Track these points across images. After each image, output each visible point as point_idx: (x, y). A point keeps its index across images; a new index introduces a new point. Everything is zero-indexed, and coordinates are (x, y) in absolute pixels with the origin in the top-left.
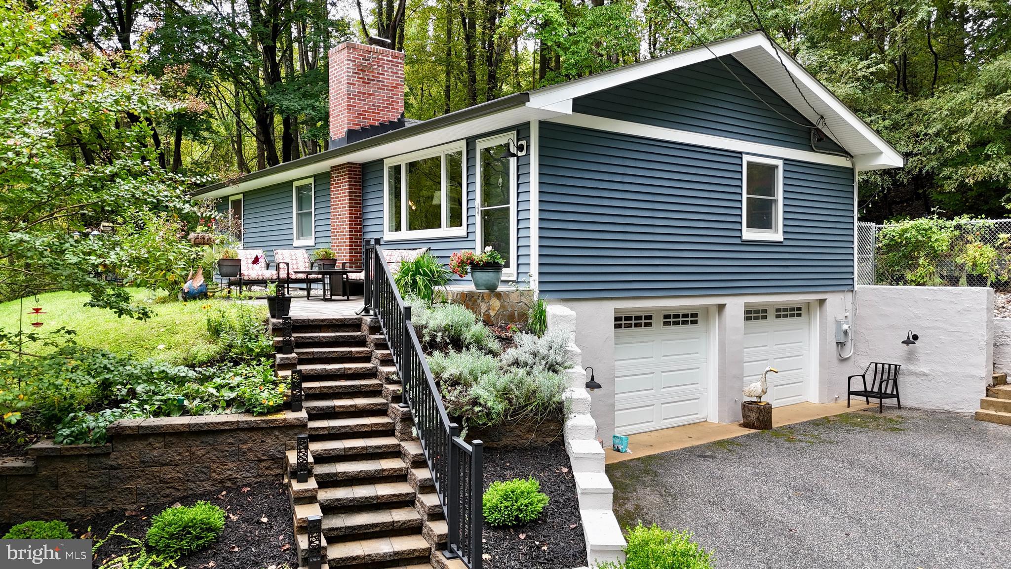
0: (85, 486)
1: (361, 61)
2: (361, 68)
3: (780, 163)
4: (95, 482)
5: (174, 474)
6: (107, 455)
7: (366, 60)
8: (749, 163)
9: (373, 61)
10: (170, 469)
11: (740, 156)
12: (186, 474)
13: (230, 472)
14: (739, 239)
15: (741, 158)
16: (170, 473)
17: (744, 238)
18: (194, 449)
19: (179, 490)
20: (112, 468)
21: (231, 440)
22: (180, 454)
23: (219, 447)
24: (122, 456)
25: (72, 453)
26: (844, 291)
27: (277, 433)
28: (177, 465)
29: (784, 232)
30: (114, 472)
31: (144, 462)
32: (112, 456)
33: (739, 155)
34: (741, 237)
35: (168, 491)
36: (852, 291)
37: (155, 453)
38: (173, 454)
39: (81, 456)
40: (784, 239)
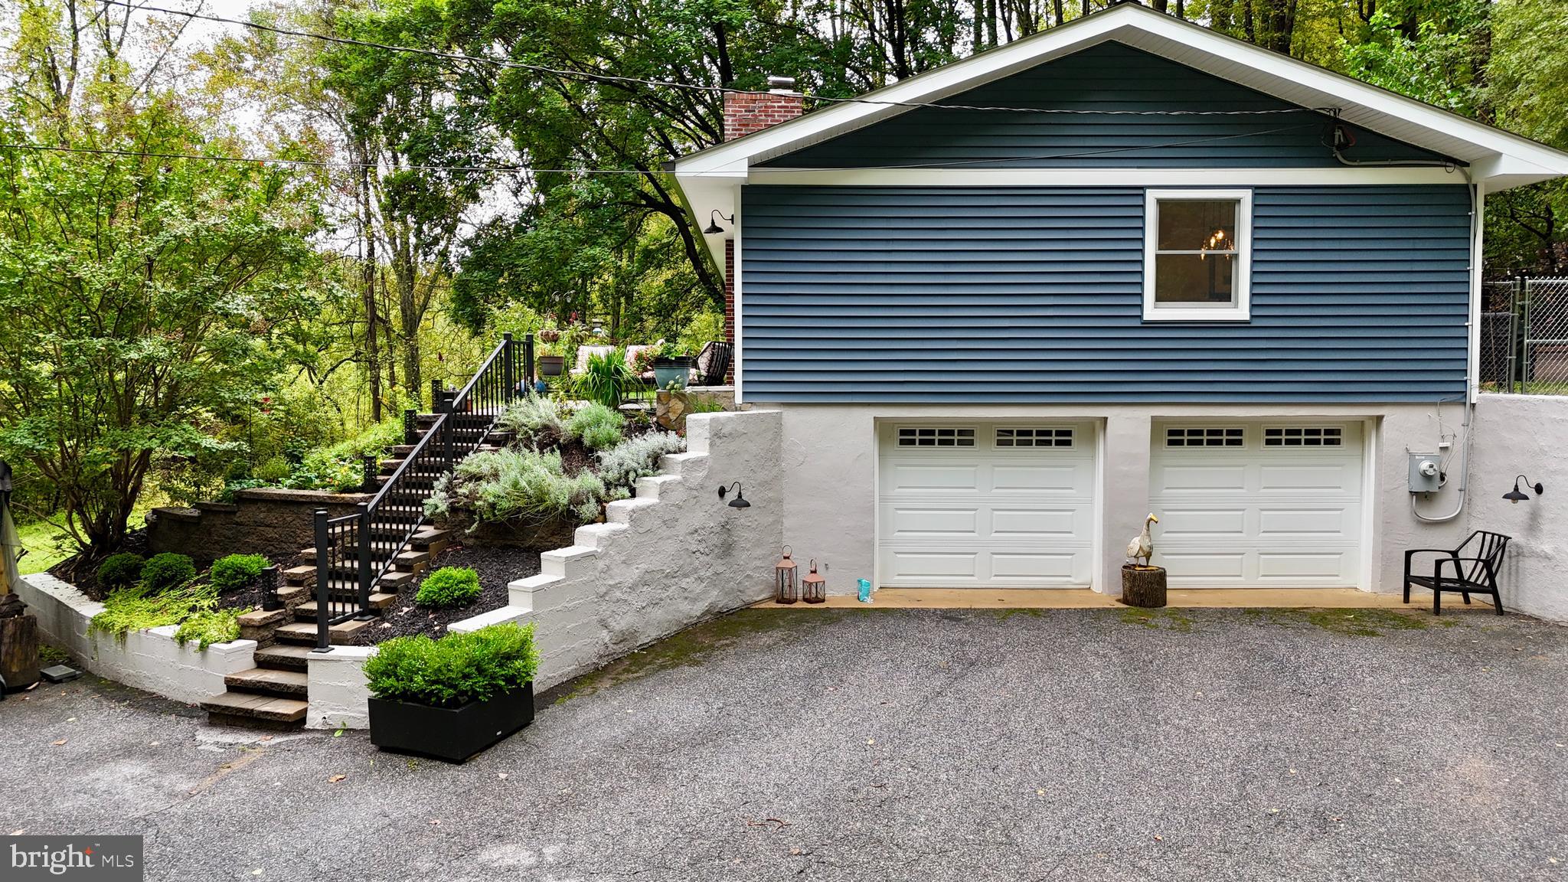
0: (224, 536)
1: (744, 113)
2: (744, 122)
3: (1246, 196)
4: (229, 533)
5: (273, 535)
6: (235, 513)
7: (750, 111)
8: (1161, 203)
9: (759, 111)
10: (271, 529)
11: (1141, 192)
12: (280, 536)
13: (308, 539)
14: (1138, 320)
15: (1143, 196)
16: (271, 533)
17: (1145, 318)
18: (285, 515)
19: (276, 548)
20: (237, 524)
21: (309, 511)
22: (276, 518)
23: (301, 516)
24: (246, 515)
25: (216, 509)
26: (1434, 404)
27: (339, 509)
28: (275, 527)
29: (1253, 306)
30: (239, 527)
31: (256, 522)
32: (238, 515)
33: (1139, 191)
34: (1140, 317)
35: (270, 548)
36: (1465, 404)
37: (262, 515)
38: (273, 518)
39: (220, 512)
40: (1252, 317)
